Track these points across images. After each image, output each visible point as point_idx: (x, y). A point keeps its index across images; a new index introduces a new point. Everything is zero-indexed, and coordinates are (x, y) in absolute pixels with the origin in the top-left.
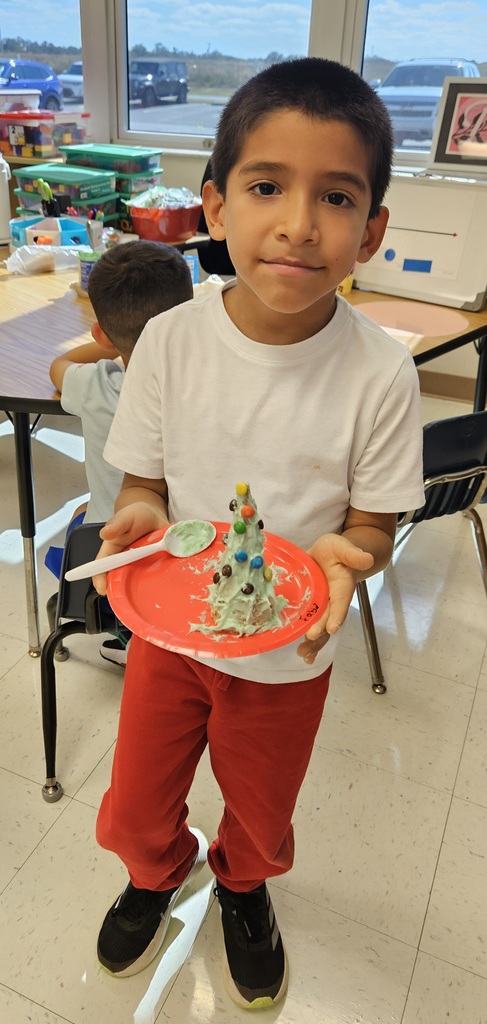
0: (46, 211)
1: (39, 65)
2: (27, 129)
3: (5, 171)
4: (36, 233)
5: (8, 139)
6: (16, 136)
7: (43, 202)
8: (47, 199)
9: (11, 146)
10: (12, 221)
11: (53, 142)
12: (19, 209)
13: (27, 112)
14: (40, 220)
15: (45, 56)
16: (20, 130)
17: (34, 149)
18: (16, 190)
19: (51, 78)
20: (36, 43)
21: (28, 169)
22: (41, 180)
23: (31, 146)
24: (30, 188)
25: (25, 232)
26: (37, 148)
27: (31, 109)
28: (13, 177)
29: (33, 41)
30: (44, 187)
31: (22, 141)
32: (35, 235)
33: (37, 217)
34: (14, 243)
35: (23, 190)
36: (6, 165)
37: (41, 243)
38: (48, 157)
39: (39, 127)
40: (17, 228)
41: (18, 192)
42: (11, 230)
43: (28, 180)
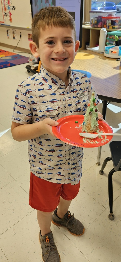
0: (116, 44)
2: (112, 21)
3: (106, 33)
4: (112, 50)
5: (106, 24)
6: (108, 23)
7: (115, 42)
8: (116, 41)
9: (107, 26)
10: (106, 47)
11: (118, 25)
12: (107, 43)
13: (112, 16)
16: (110, 22)
17: (113, 26)
18: (107, 38)
19: (114, 6)
21: (111, 32)
22: (116, 36)
23: (112, 26)
24: (111, 37)
25: (109, 50)
26: (114, 26)
27: (113, 15)
28: (107, 34)
30: (116, 38)
31: (110, 24)
32: (112, 51)
33: (112, 46)
34: (106, 53)
35: (109, 38)
36: (107, 31)
37: (113, 53)
38: (116, 29)
39: (115, 20)
40: (107, 49)
41: (108, 39)
42: (105, 49)
43: (111, 35)
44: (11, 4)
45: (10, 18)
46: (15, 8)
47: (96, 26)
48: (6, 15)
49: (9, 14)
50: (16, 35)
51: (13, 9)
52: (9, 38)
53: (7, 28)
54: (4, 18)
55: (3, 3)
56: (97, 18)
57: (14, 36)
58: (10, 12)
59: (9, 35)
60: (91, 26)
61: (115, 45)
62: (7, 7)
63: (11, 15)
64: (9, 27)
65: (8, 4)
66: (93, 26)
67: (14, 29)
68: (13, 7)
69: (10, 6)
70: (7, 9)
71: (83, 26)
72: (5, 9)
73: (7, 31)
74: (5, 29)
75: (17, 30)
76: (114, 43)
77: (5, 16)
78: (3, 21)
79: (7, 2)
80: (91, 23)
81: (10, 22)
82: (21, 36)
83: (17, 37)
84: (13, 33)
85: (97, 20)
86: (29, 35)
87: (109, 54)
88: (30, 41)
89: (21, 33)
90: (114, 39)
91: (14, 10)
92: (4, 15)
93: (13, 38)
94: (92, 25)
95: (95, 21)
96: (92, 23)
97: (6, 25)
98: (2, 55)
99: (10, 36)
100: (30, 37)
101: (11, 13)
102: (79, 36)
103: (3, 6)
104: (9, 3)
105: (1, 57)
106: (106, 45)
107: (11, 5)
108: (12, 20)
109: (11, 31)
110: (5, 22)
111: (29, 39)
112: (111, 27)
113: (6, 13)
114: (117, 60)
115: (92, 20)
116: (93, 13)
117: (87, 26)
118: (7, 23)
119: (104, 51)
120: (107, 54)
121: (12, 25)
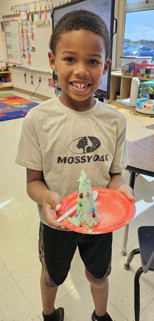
0: (150, 97)
1: (149, 47)
2: (146, 69)
3: (138, 83)
4: (145, 104)
5: (140, 72)
6: (142, 71)
7: (149, 94)
8: (151, 93)
9: (140, 75)
10: (138, 100)
12: (140, 95)
13: (147, 64)
14: (147, 100)
15: (151, 44)
16: (144, 70)
19: (152, 51)
20: (148, 41)
21: (145, 83)
22: (150, 87)
23: (147, 74)
24: (145, 89)
25: (142, 103)
26: (149, 75)
27: (148, 63)
28: (140, 85)
29: (148, 40)
30: (151, 89)
31: (144, 73)
32: (145, 105)
33: (145, 99)
34: (138, 107)
35: (143, 89)
36: (139, 81)
37: (146, 107)
38: (152, 78)
39: (151, 69)
40: (140, 102)
41: (141, 90)
42: (137, 102)
43: (145, 86)
44: (31, 44)
45: (29, 60)
46: (35, 49)
47: (128, 74)
48: (24, 56)
49: (28, 56)
50: (34, 80)
51: (32, 50)
52: (27, 83)
53: (25, 72)
54: (22, 60)
55: (22, 43)
56: (129, 64)
57: (32, 81)
58: (29, 53)
59: (26, 79)
60: (122, 73)
61: (149, 99)
62: (26, 48)
63: (31, 58)
64: (28, 70)
65: (27, 45)
66: (125, 74)
67: (33, 73)
68: (33, 48)
69: (29, 47)
70: (26, 50)
71: (111, 73)
72: (24, 50)
73: (25, 75)
74: (23, 72)
75: (36, 74)
76: (148, 96)
77: (23, 58)
78: (21, 64)
79: (26, 42)
80: (122, 71)
81: (28, 64)
82: (40, 81)
83: (36, 82)
84: (32, 77)
85: (129, 67)
86: (50, 80)
87: (141, 109)
88: (50, 87)
89: (40, 77)
90: (148, 91)
91: (34, 51)
92: (22, 56)
93: (31, 83)
94: (124, 72)
95: (127, 68)
96: (124, 70)
97: (24, 68)
98: (17, 102)
99: (28, 81)
100: (50, 82)
101: (30, 55)
102: (107, 85)
103: (22, 46)
104: (28, 43)
105: (15, 105)
106: (139, 97)
107: (31, 46)
108: (31, 63)
109: (29, 75)
110: (22, 64)
111: (49, 85)
112: (145, 76)
113: (24, 55)
114: (150, 117)
115: (123, 67)
116: (124, 59)
117: (118, 73)
118: (25, 65)
119: (136, 104)
120: (140, 108)
121: (31, 68)
